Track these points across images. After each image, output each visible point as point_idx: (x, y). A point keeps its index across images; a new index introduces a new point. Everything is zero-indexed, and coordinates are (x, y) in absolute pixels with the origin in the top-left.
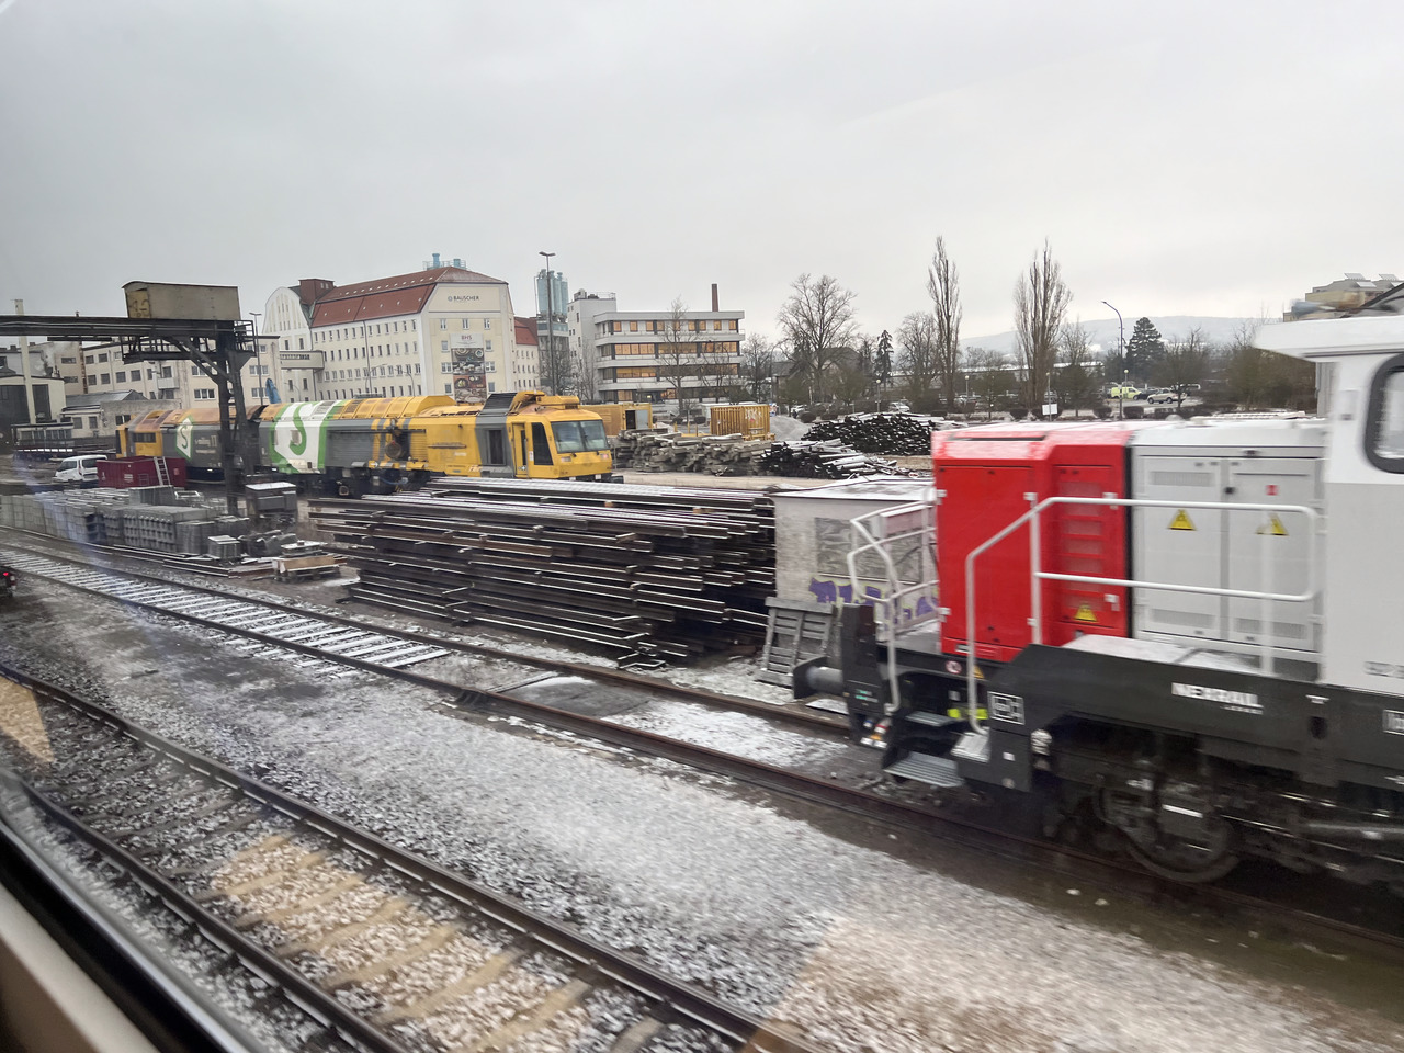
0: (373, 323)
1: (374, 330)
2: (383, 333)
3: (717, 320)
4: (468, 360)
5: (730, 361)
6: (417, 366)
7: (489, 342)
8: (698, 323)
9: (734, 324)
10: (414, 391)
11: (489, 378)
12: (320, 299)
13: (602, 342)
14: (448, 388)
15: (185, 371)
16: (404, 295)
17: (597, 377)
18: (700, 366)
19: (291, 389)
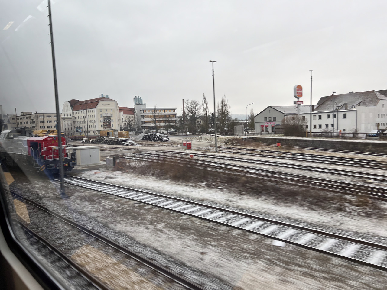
0: (86, 110)
1: (86, 112)
2: (88, 113)
3: (170, 110)
4: (107, 119)
5: (172, 119)
6: (95, 120)
7: (112, 115)
8: (165, 110)
9: (174, 110)
10: (94, 126)
11: (112, 123)
12: (75, 104)
13: (141, 115)
14: (102, 126)
15: (38, 122)
16: (92, 104)
17: (140, 123)
18: (165, 120)
19: (68, 125)
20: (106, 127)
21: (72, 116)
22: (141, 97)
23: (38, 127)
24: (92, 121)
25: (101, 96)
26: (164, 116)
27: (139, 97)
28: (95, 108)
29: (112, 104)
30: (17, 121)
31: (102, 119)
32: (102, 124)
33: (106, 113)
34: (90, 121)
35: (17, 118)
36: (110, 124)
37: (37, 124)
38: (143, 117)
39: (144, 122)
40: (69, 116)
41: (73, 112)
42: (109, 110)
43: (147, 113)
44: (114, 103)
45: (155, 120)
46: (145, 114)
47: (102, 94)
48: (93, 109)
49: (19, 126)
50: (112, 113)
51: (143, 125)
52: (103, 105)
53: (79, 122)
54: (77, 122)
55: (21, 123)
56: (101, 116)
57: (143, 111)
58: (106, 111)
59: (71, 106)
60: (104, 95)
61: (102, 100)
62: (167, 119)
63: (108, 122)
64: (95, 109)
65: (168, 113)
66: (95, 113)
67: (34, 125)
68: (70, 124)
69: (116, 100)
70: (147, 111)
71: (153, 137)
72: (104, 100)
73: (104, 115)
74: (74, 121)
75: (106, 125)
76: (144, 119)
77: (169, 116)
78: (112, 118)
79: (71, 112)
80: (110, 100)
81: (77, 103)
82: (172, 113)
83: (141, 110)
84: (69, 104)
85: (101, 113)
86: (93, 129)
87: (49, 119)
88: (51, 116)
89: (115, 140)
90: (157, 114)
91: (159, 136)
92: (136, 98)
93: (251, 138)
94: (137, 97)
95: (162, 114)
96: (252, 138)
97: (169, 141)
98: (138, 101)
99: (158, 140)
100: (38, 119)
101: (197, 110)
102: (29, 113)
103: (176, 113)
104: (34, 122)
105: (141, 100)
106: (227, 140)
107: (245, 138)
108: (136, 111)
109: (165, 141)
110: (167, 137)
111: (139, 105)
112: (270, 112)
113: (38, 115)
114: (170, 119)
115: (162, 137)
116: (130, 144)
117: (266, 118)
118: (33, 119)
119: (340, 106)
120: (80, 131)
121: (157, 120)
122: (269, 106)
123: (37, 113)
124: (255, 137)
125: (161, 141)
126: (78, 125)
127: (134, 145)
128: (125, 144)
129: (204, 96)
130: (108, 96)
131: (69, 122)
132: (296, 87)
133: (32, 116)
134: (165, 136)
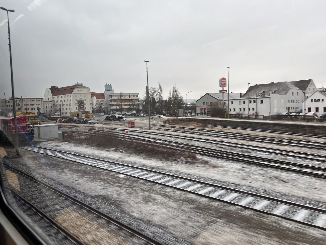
0: (63, 95)
1: (64, 97)
2: (66, 97)
3: (134, 95)
4: (81, 103)
5: (136, 103)
6: (71, 104)
7: (85, 99)
8: (130, 96)
9: (137, 96)
10: (70, 109)
11: (85, 106)
12: (55, 90)
13: (110, 99)
14: (77, 108)
15: (23, 105)
16: (69, 90)
17: (109, 106)
18: (130, 104)
19: (49, 108)
20: (80, 109)
21: (52, 100)
22: (111, 84)
23: (23, 109)
24: (69, 105)
25: (76, 84)
26: (129, 100)
27: (110, 85)
28: (71, 93)
29: (85, 91)
30: (6, 104)
31: (77, 102)
32: (77, 106)
33: (81, 97)
34: (67, 104)
35: (6, 101)
36: (84, 107)
37: (22, 106)
38: (111, 101)
39: (112, 105)
40: (50, 100)
41: (53, 97)
42: (83, 95)
43: (114, 98)
44: (86, 89)
45: (120, 103)
46: (113, 98)
47: (77, 82)
48: (69, 95)
49: (7, 108)
50: (85, 98)
51: (112, 108)
52: (77, 91)
53: (58, 105)
54: (57, 105)
55: (9, 106)
56: (76, 100)
57: (112, 96)
58: (80, 96)
59: (52, 92)
60: (79, 83)
61: (77, 87)
62: (131, 103)
63: (81, 105)
64: (71, 95)
65: (132, 98)
66: (71, 98)
67: (19, 107)
68: (50, 107)
69: (88, 87)
70: (114, 97)
71: (113, 118)
72: (79, 87)
73: (79, 100)
74: (54, 105)
75: (81, 108)
76: (112, 102)
77: (132, 100)
78: (85, 102)
79: (52, 97)
80: (84, 87)
81: (56, 89)
82: (135, 98)
83: (110, 96)
84: (50, 90)
85: (76, 98)
86: (69, 111)
87: (33, 102)
88: (34, 100)
89: (81, 120)
90: (123, 99)
91: (118, 116)
92: (106, 85)
93: (185, 119)
94: (108, 84)
95: (126, 99)
96: (187, 119)
97: (125, 121)
98: (109, 87)
99: (117, 120)
100: (23, 103)
101: (156, 95)
102: (16, 98)
103: (139, 97)
104: (19, 105)
105: (111, 87)
106: (166, 120)
107: (181, 119)
108: (105, 96)
109: (122, 121)
110: (124, 118)
111: (108, 91)
112: (207, 98)
113: (23, 99)
114: (133, 103)
115: (120, 118)
116: (93, 123)
117: (204, 103)
118: (18, 103)
119: (261, 94)
120: (58, 112)
121: (122, 103)
122: (207, 94)
123: (22, 98)
124: (189, 118)
125: (119, 121)
126: (56, 108)
127: (95, 124)
128: (88, 123)
129: (159, 84)
130: (82, 84)
131: (50, 105)
132: (221, 79)
133: (18, 100)
134: (122, 117)
